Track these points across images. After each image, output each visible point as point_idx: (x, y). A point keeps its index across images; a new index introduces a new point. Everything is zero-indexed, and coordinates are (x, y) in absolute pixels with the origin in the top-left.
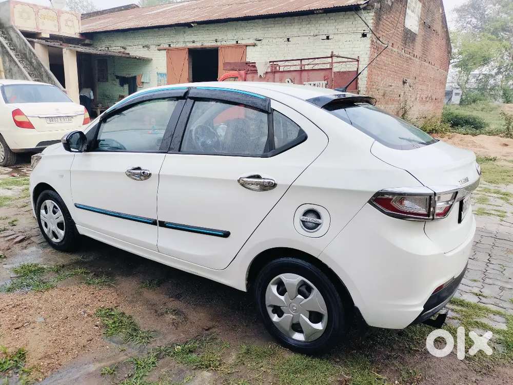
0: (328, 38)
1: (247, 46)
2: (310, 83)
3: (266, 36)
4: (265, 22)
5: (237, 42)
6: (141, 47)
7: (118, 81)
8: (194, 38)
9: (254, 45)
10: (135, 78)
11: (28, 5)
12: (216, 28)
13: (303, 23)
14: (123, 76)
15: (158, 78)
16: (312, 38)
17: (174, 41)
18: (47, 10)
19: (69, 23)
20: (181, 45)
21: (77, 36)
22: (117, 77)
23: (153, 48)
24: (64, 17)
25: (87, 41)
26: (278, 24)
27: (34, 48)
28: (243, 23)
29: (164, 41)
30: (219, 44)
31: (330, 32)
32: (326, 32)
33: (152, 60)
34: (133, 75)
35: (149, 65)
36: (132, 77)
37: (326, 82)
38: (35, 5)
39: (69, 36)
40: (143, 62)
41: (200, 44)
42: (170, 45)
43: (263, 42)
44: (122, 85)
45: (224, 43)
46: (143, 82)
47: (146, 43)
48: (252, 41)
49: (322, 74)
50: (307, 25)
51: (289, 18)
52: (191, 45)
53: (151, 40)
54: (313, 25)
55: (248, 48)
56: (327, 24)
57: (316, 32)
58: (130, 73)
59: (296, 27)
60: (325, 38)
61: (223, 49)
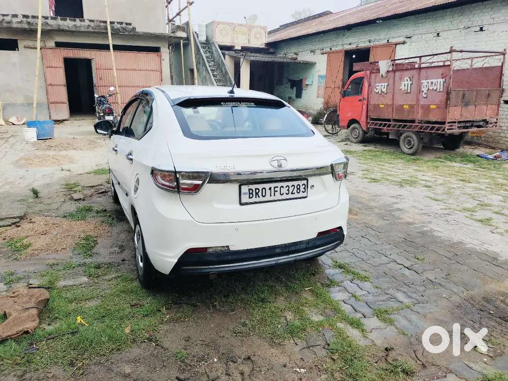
0: (481, 29)
1: (396, 44)
2: (428, 81)
3: (417, 32)
4: (417, 18)
5: (388, 40)
6: (309, 52)
7: (289, 83)
8: (351, 40)
9: (404, 43)
10: (301, 81)
11: (228, 24)
12: (371, 29)
13: (456, 15)
14: (293, 79)
15: (319, 80)
16: (463, 31)
17: (335, 44)
18: (241, 26)
19: (258, 36)
20: (339, 48)
21: (263, 46)
22: (290, 81)
23: (318, 52)
24: (254, 31)
25: (271, 50)
26: (429, 18)
27: (225, 59)
28: (395, 21)
29: (327, 45)
30: (372, 44)
31: (485, 22)
32: (480, 23)
33: (316, 63)
34: (301, 78)
35: (313, 69)
36: (300, 80)
37: (444, 80)
38: (232, 23)
39: (256, 46)
40: (309, 65)
41: (355, 46)
42: (331, 48)
43: (413, 39)
44: (292, 87)
45: (377, 43)
46: (307, 85)
47: (313, 48)
48: (401, 39)
49: (440, 71)
50: (459, 17)
51: (441, 12)
52: (348, 47)
53: (317, 45)
54: (466, 16)
55: (397, 46)
56: (481, 14)
57: (469, 24)
58: (298, 76)
59: (448, 20)
60: (478, 29)
61: (374, 49)
